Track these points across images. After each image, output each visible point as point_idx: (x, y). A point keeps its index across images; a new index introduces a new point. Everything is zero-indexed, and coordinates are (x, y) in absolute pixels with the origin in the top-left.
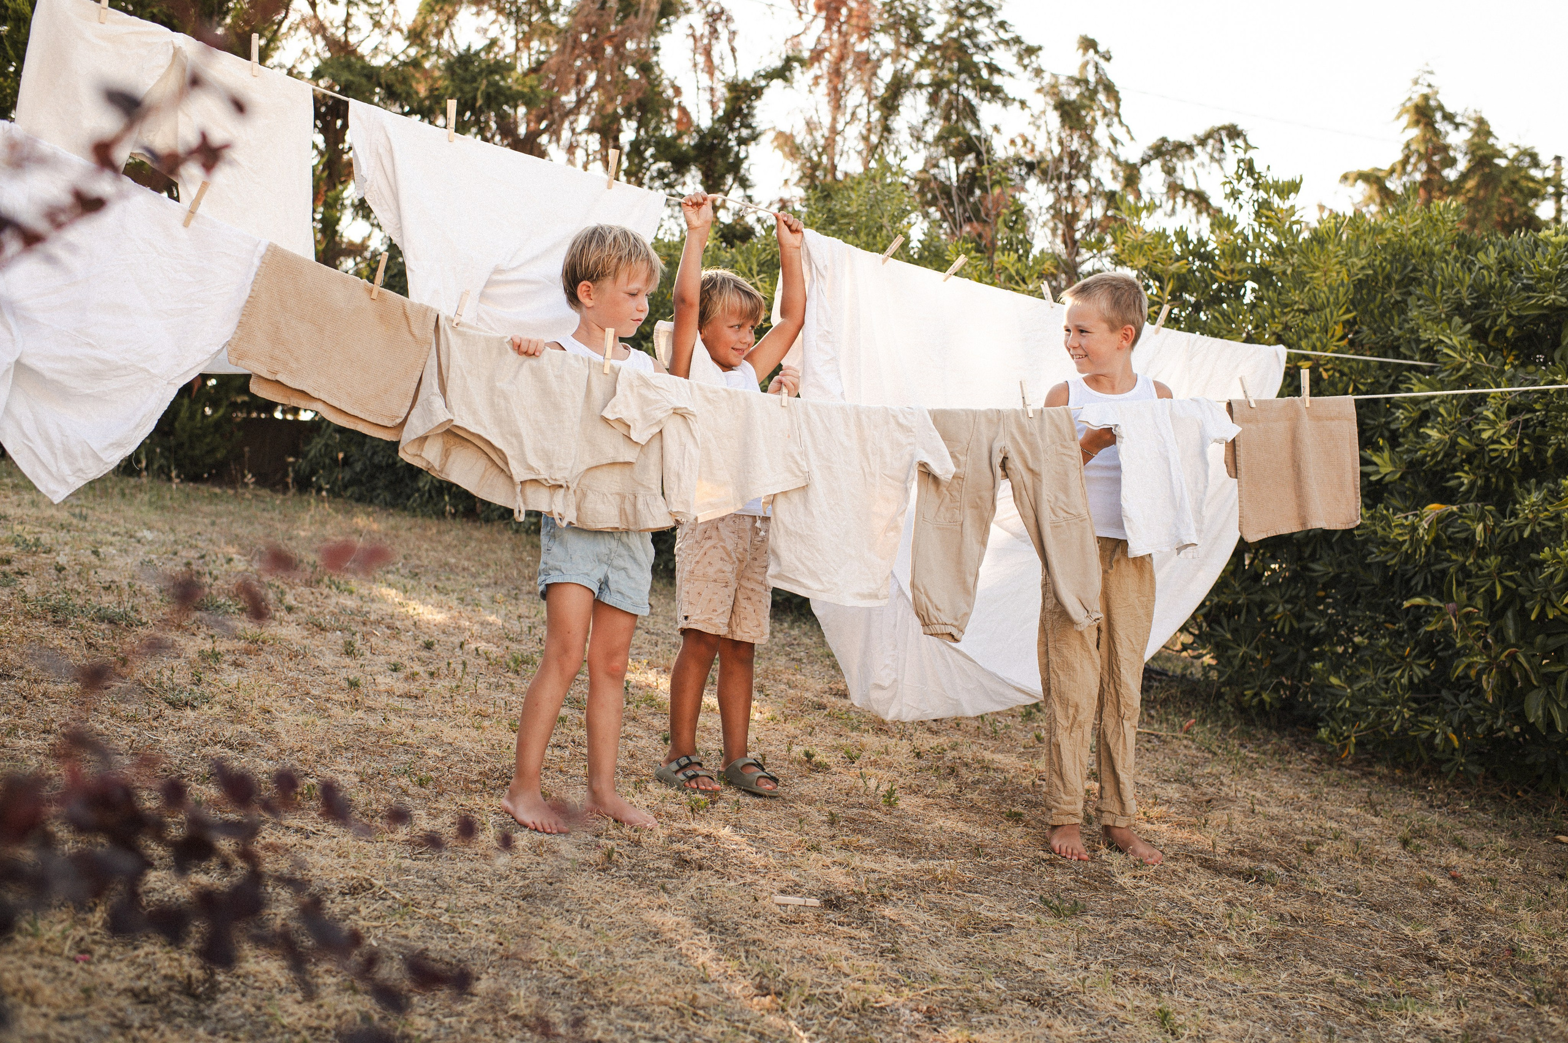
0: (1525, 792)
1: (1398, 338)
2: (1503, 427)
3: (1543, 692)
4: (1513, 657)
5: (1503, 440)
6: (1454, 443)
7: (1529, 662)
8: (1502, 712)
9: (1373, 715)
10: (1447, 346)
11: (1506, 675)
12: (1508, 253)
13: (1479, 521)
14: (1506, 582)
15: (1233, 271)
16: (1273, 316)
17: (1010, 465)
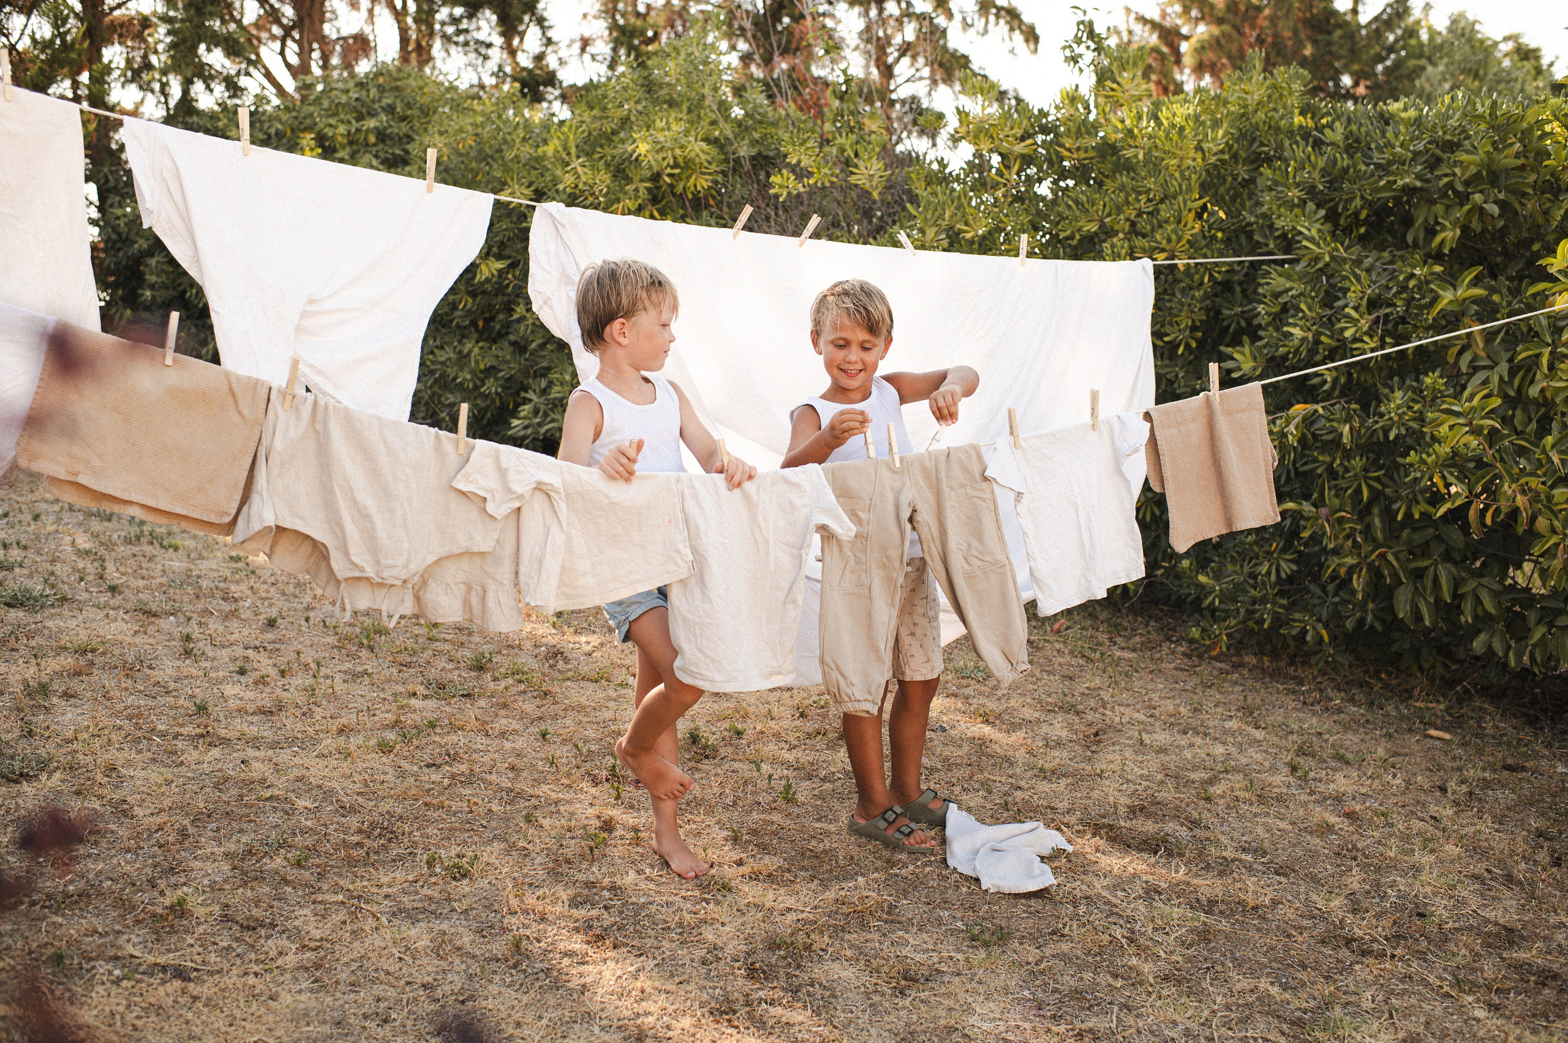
0: (1389, 674)
1: (1250, 224)
2: (1365, 324)
3: (1411, 587)
4: (1383, 556)
5: (1366, 338)
6: (1317, 342)
7: (1397, 559)
8: (1371, 606)
9: (1242, 611)
10: (1307, 239)
11: (1376, 575)
12: (1354, 127)
13: (1345, 422)
14: (1372, 483)
15: (1078, 149)
16: (1128, 203)
17: (918, 517)
